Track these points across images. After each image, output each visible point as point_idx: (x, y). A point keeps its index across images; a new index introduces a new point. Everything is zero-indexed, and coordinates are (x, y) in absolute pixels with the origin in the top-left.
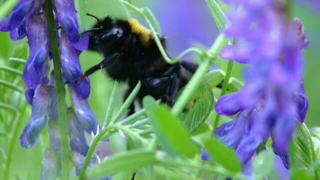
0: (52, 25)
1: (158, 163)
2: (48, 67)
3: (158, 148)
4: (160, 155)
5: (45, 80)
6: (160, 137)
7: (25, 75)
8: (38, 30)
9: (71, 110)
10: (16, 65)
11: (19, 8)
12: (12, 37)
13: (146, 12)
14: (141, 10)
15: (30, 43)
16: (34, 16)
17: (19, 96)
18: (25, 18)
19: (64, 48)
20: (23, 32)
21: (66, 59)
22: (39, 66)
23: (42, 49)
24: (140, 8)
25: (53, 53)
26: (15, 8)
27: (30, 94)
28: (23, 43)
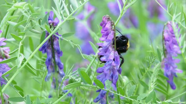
0: (53, 50)
1: (82, 85)
2: (52, 61)
3: (81, 82)
4: (82, 83)
5: (51, 64)
6: (82, 78)
7: (46, 62)
8: (49, 51)
9: (58, 72)
10: (44, 59)
11: (44, 45)
12: (43, 52)
13: (78, 45)
14: (76, 45)
15: (48, 54)
16: (48, 47)
17: (45, 68)
18: (46, 48)
19: (56, 56)
20: (45, 51)
21: (56, 58)
22: (49, 60)
23: (50, 56)
24: (76, 44)
25: (53, 57)
26: (43, 45)
27: (48, 67)
28: (46, 54)
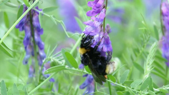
0: (32, 27)
1: (66, 69)
2: (31, 40)
3: (66, 64)
4: (67, 67)
5: (30, 44)
6: (66, 61)
7: (24, 42)
8: (28, 28)
9: (38, 53)
10: (21, 38)
11: (22, 21)
12: (20, 30)
13: (61, 22)
14: (60, 21)
15: (26, 32)
16: (26, 24)
17: (22, 49)
18: (24, 24)
19: (36, 34)
20: (23, 29)
21: (36, 37)
22: (28, 39)
23: (29, 34)
25: (33, 35)
27: (26, 48)
28: (23, 32)
